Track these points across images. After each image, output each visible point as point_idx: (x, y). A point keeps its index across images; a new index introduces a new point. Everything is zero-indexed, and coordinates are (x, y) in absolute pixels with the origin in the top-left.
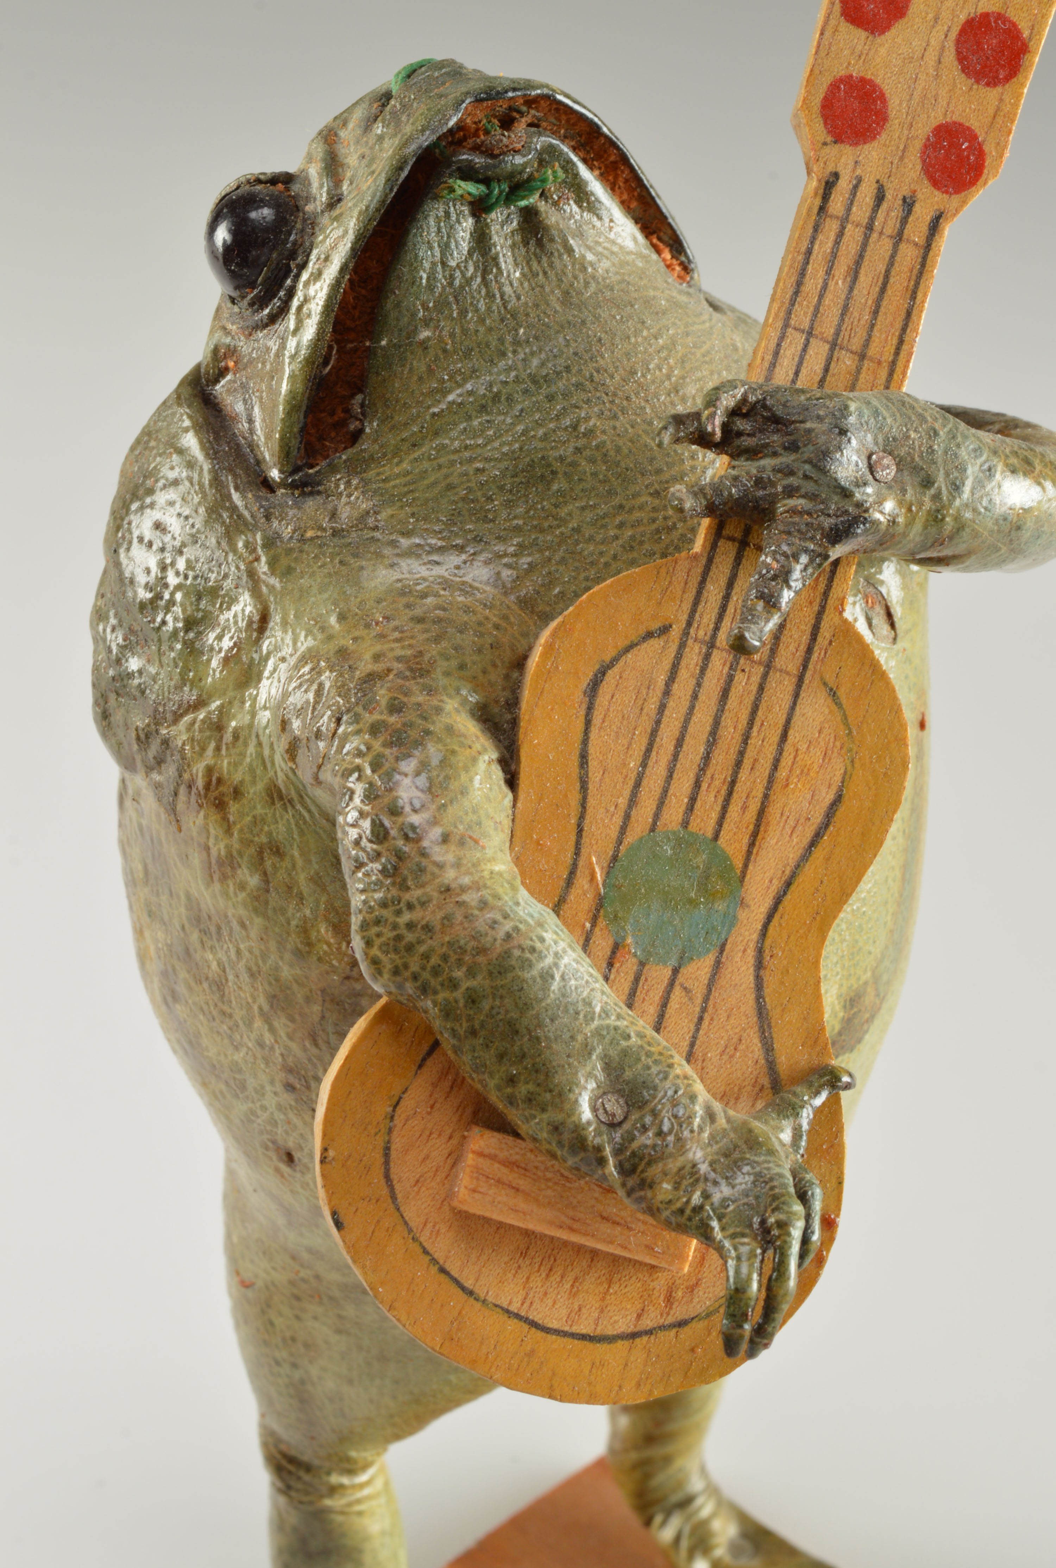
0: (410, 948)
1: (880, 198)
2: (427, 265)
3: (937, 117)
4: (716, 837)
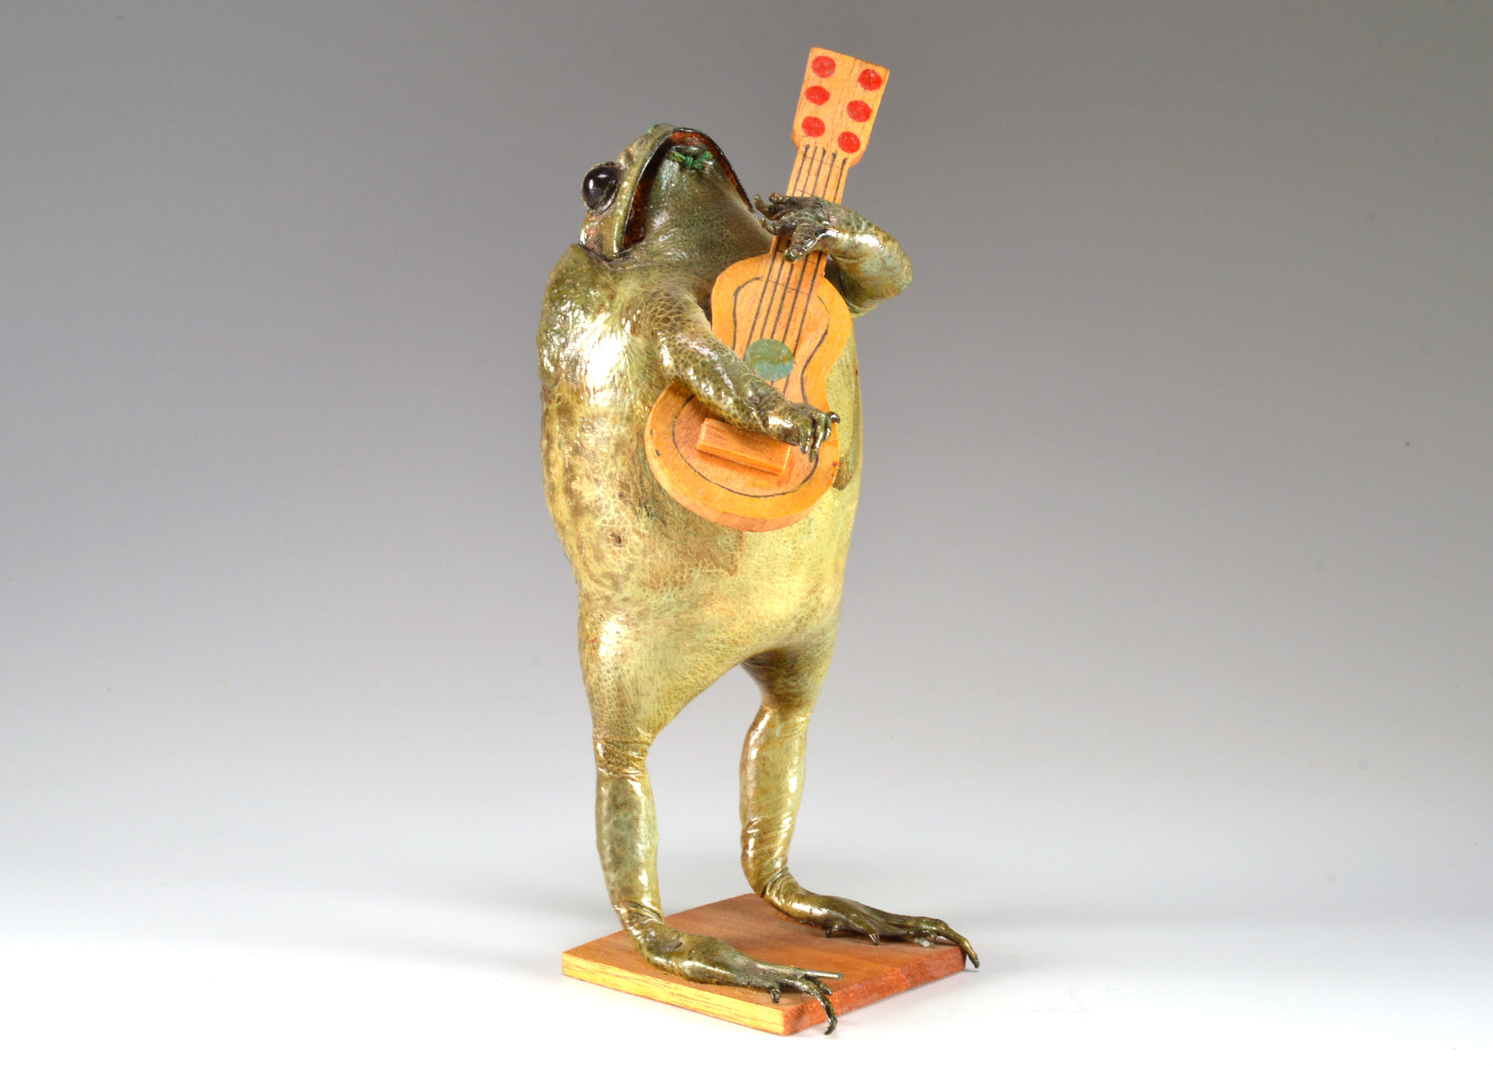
0: (680, 352)
1: (824, 152)
2: (665, 182)
3: (843, 130)
4: (783, 341)
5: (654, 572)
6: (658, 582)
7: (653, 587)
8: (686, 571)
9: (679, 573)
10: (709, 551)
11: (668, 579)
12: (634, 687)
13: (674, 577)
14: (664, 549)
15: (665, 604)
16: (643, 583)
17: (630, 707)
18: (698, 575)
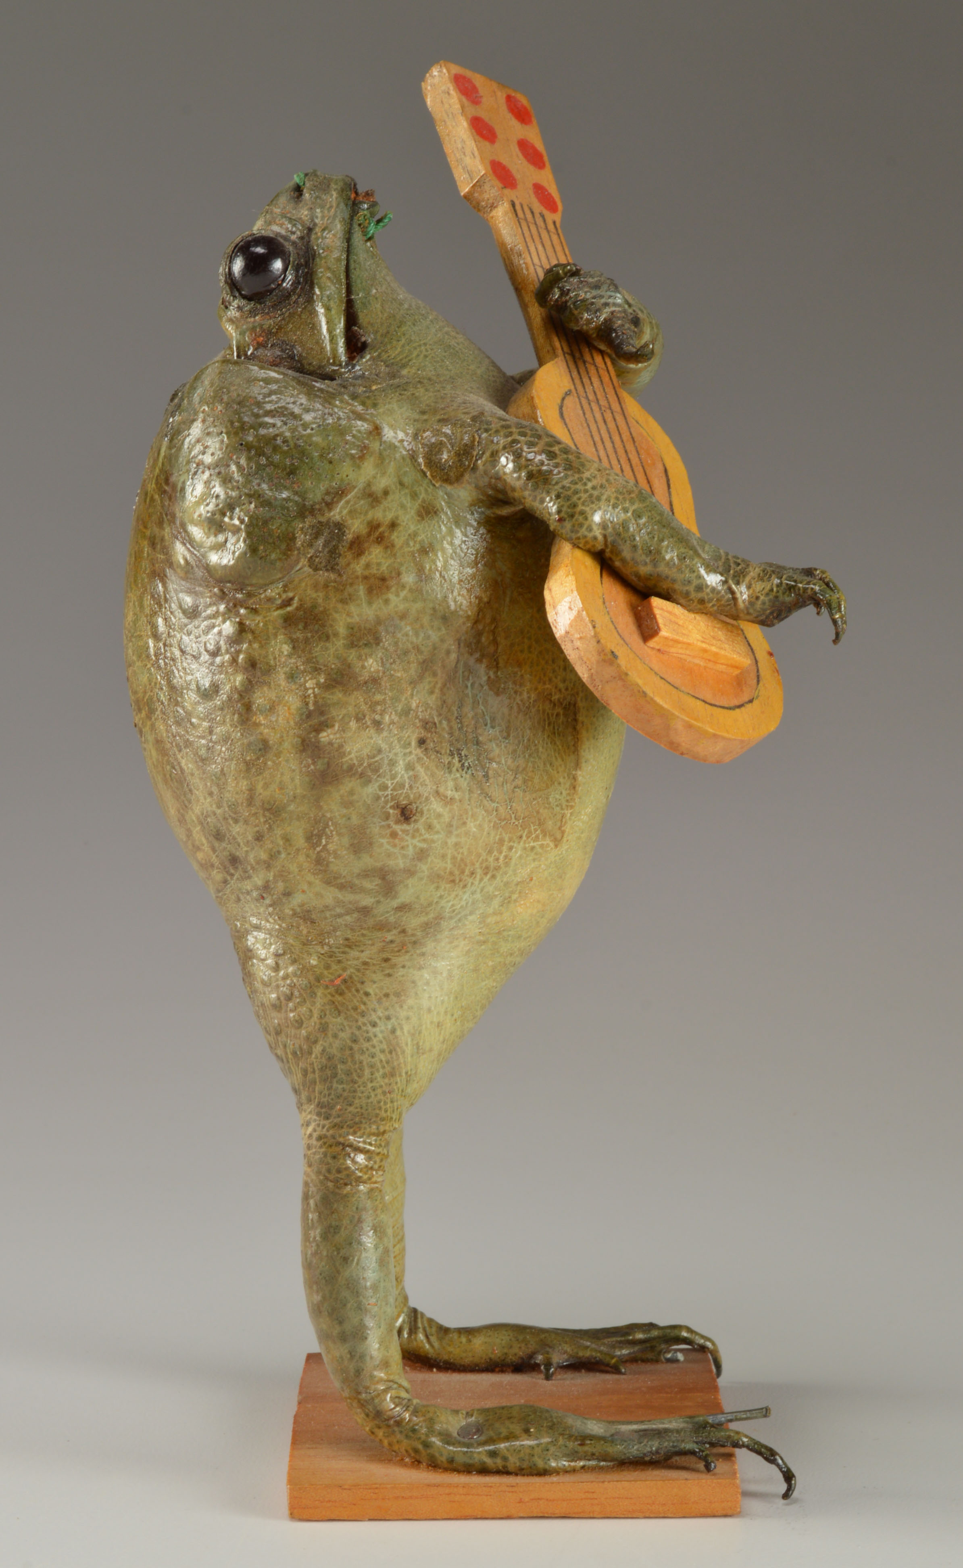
1: (532, 211)
3: (531, 181)
5: (459, 857)
6: (463, 872)
7: (453, 881)
8: (505, 848)
9: (495, 853)
10: (538, 812)
11: (477, 865)
12: (415, 1042)
13: (487, 860)
14: (480, 818)
15: (467, 904)
16: (439, 876)
17: (404, 1074)
18: (519, 853)
